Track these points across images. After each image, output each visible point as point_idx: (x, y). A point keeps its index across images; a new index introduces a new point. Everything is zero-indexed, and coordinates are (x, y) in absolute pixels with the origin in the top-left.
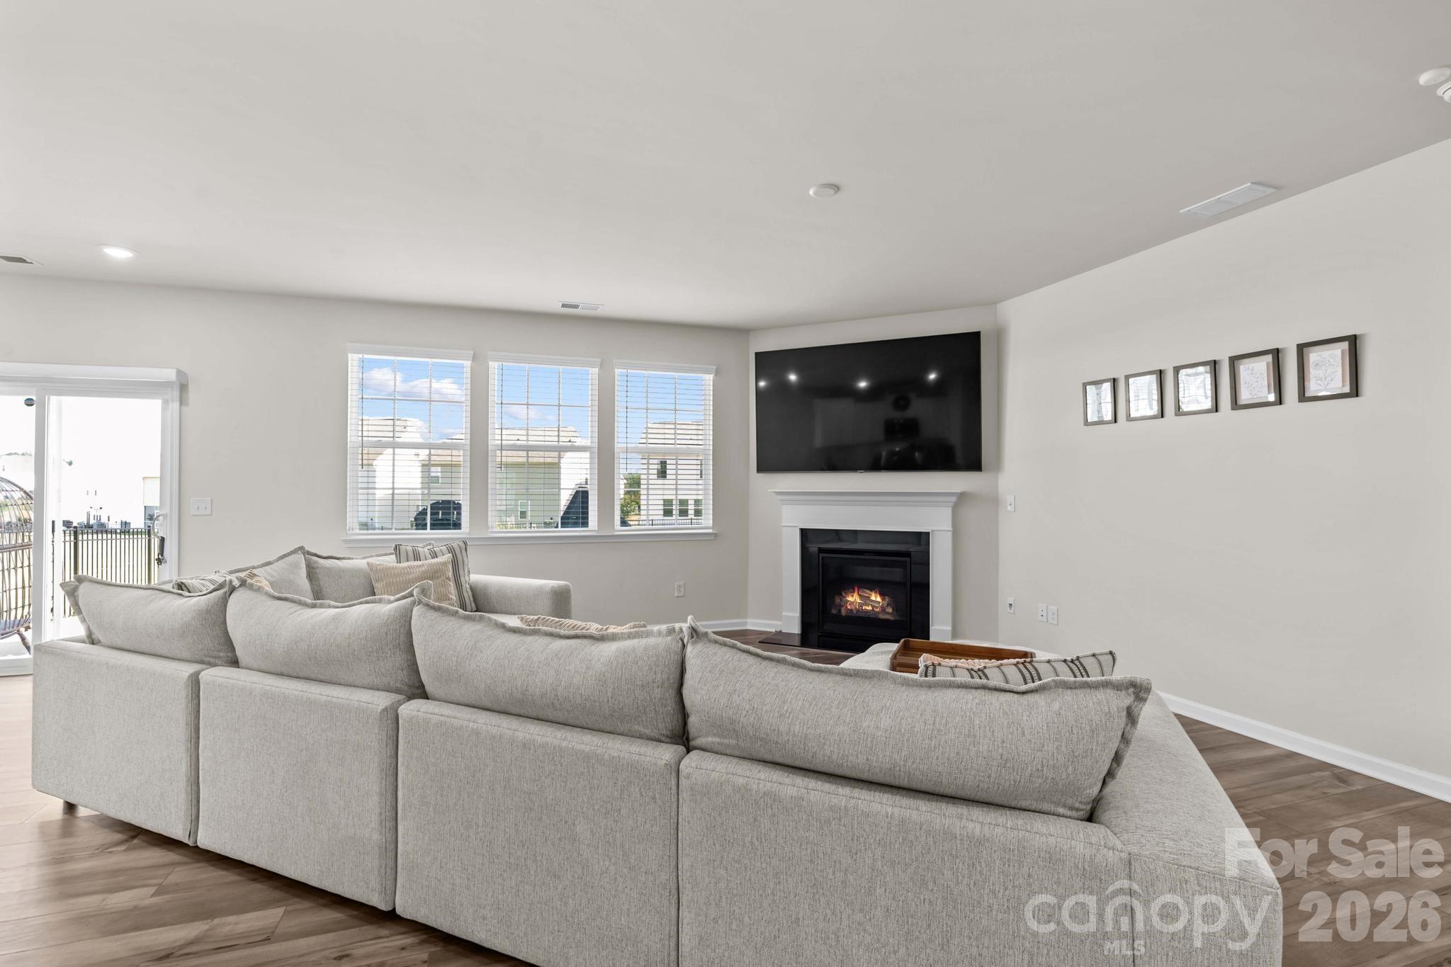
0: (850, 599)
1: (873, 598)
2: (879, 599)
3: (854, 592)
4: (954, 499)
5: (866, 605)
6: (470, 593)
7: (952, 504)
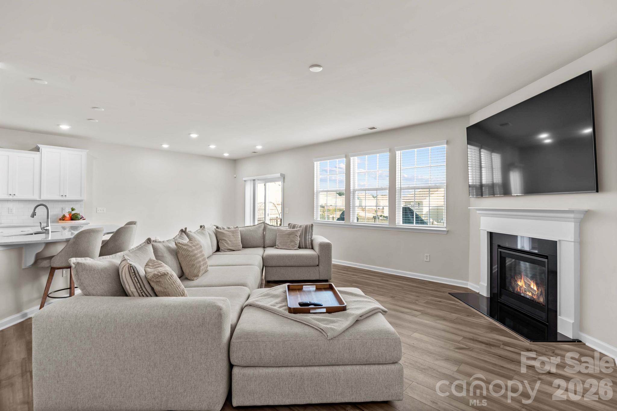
0: (519, 283)
1: (532, 286)
2: (535, 288)
3: (521, 279)
4: (579, 216)
6: (310, 241)
7: (578, 220)
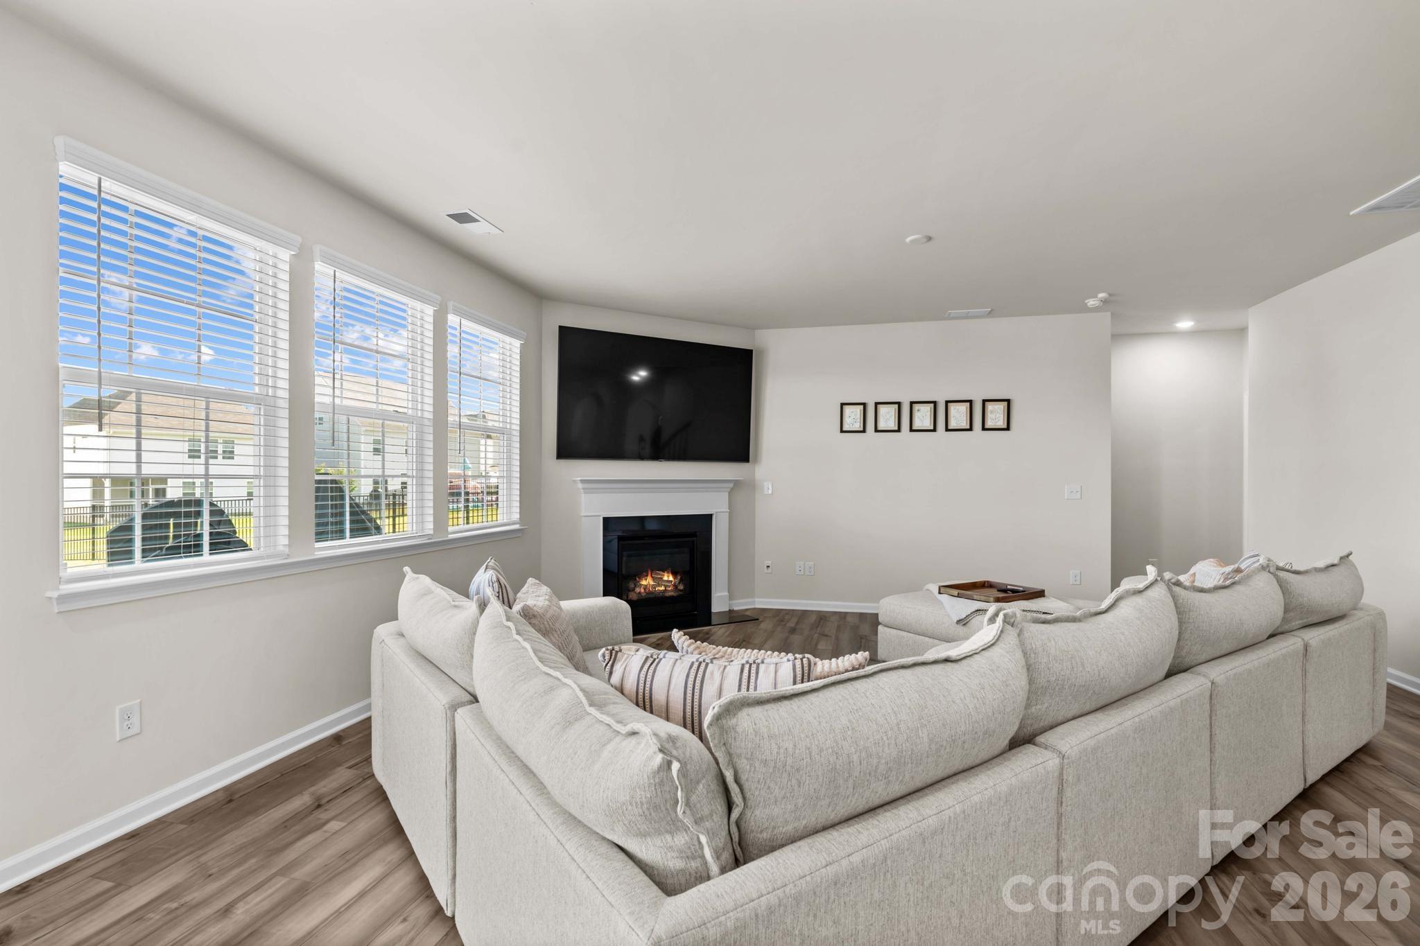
0: (644, 582)
1: (665, 578)
2: (671, 578)
3: (647, 576)
4: (731, 485)
5: (659, 585)
7: (729, 490)
